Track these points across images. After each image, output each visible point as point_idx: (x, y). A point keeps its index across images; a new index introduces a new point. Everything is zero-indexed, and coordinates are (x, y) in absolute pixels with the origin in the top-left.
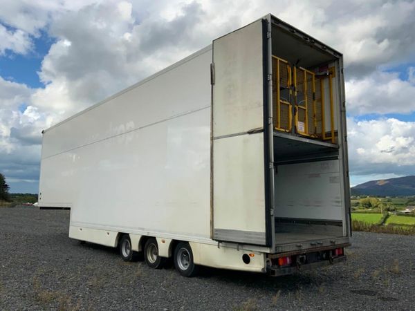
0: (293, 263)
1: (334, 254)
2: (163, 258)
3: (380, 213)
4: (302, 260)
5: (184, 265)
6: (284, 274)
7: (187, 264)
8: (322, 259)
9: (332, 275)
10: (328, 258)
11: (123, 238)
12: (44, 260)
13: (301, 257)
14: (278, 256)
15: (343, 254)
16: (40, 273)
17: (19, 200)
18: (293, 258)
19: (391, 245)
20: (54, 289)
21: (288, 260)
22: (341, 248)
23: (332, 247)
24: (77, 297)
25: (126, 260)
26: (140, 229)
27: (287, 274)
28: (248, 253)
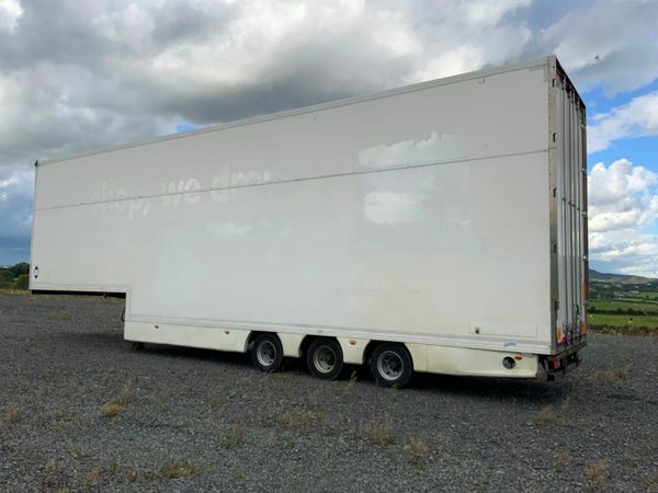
25: (266, 370)
28: (513, 356)
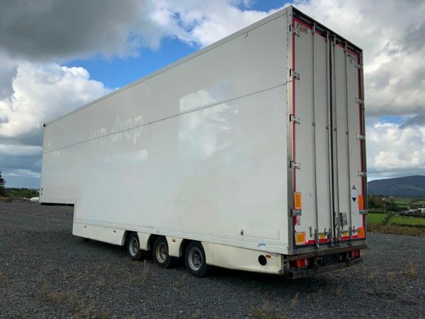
0: (311, 266)
1: (350, 256)
2: (173, 258)
3: (384, 213)
4: (319, 261)
5: (195, 265)
6: (301, 277)
7: (198, 264)
8: (339, 261)
9: (346, 278)
10: (345, 260)
11: (131, 236)
12: (49, 258)
13: (318, 259)
14: (296, 258)
15: (359, 256)
16: (46, 272)
17: (15, 195)
18: (311, 260)
19: (400, 246)
20: (63, 289)
21: (306, 262)
22: (357, 250)
23: (350, 249)
24: (88, 297)
25: (134, 259)
26: (149, 227)
27: (305, 276)
28: (264, 255)
